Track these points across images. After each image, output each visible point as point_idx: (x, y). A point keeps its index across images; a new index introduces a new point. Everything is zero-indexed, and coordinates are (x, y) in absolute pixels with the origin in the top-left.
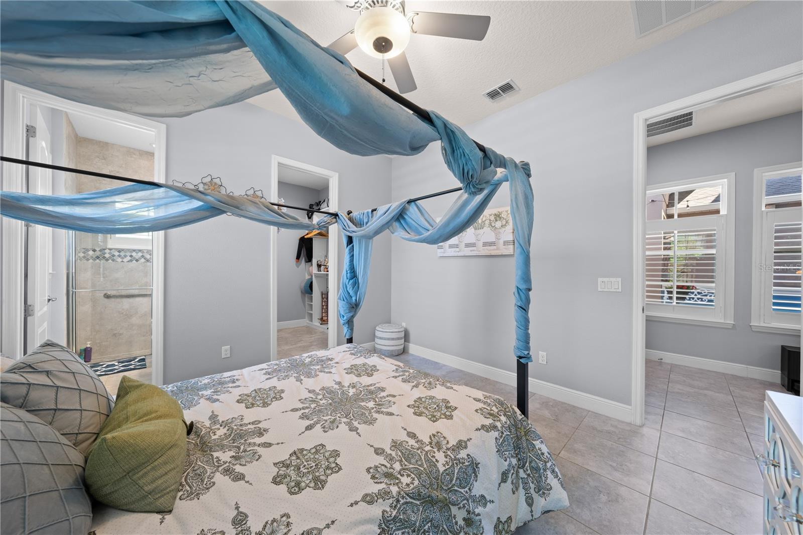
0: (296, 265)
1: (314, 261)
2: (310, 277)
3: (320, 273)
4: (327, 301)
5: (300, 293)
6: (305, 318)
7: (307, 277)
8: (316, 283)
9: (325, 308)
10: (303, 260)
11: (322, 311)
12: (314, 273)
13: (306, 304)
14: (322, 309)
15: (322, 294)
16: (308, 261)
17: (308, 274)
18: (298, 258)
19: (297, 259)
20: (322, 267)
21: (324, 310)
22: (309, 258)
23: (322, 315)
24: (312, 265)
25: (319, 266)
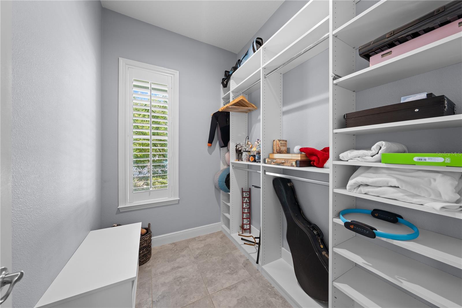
0: (208, 150)
1: (232, 145)
2: (226, 167)
3: (240, 162)
4: (250, 203)
5: (213, 188)
6: (220, 221)
7: (223, 167)
8: (234, 175)
9: (246, 211)
10: (217, 144)
11: (243, 216)
12: (232, 163)
13: (221, 203)
14: (243, 213)
15: (243, 192)
16: (223, 145)
17: (223, 162)
18: (211, 141)
19: (209, 143)
20: (244, 154)
21: (245, 215)
22: (225, 141)
23: (243, 222)
24: (228, 150)
25: (239, 153)
